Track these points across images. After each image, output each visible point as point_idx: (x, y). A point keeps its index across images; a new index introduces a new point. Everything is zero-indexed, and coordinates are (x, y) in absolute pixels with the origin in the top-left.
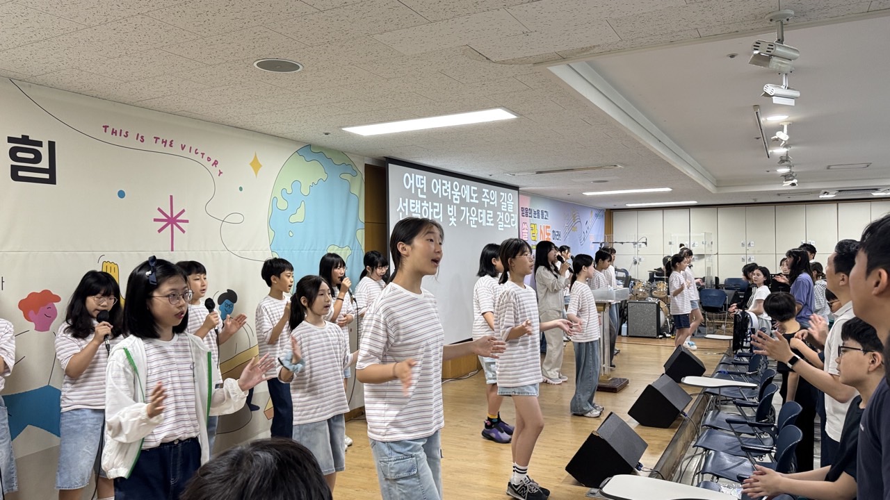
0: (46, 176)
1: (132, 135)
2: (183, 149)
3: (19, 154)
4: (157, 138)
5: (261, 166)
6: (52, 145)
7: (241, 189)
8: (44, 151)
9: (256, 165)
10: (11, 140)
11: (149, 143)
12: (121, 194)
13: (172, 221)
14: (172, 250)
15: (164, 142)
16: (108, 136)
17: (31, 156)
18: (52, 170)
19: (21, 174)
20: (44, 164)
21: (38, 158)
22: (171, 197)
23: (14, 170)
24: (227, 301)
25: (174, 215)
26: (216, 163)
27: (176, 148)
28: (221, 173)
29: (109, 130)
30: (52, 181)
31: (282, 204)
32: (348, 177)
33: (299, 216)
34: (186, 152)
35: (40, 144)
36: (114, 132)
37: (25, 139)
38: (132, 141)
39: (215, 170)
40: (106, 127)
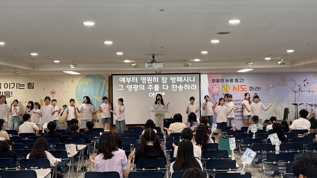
0: (32, 88)
1: (46, 80)
2: (56, 80)
3: (29, 85)
4: (50, 80)
5: (74, 81)
6: (33, 83)
7: (68, 86)
8: (32, 84)
9: (72, 81)
10: (28, 83)
11: (49, 81)
12: (44, 89)
13: (53, 93)
14: (53, 97)
15: (52, 80)
16: (42, 81)
17: (30, 85)
18: (33, 87)
19: (29, 88)
20: (32, 86)
21: (31, 85)
22: (53, 89)
23: (28, 87)
24: (65, 107)
25: (54, 92)
26: (63, 82)
27: (54, 81)
28: (64, 84)
29: (42, 80)
30: (33, 88)
31: (79, 88)
32: (101, 80)
33: (85, 90)
34: (56, 81)
35: (31, 83)
36: (43, 80)
37: (30, 83)
38: (46, 81)
39: (63, 83)
40: (41, 79)
